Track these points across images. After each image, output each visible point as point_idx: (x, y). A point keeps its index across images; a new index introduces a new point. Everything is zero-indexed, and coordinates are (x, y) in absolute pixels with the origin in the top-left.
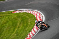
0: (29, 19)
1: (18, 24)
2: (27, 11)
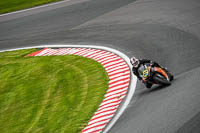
1: (48, 94)
2: (77, 50)
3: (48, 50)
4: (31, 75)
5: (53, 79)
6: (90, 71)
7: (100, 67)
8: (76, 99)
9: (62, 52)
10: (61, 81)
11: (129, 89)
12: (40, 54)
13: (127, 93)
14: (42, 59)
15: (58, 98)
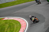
0: (15, 25)
1: (6, 29)
2: (13, 18)
3: (6, 18)
4: (2, 24)
5: (7, 25)
6: (16, 24)
7: (19, 23)
8: (13, 30)
9: (10, 19)
10: (9, 26)
11: (26, 28)
12: (4, 19)
13: (25, 29)
14: (5, 20)
15: (9, 30)
